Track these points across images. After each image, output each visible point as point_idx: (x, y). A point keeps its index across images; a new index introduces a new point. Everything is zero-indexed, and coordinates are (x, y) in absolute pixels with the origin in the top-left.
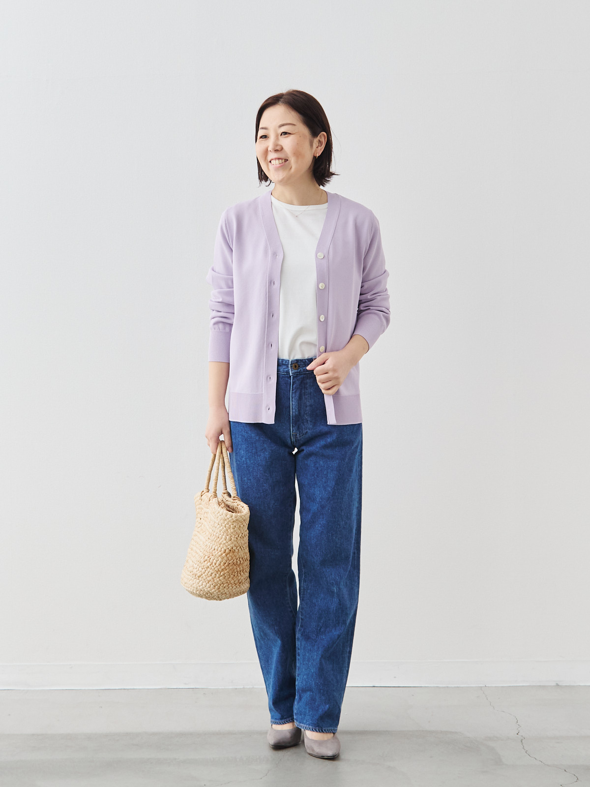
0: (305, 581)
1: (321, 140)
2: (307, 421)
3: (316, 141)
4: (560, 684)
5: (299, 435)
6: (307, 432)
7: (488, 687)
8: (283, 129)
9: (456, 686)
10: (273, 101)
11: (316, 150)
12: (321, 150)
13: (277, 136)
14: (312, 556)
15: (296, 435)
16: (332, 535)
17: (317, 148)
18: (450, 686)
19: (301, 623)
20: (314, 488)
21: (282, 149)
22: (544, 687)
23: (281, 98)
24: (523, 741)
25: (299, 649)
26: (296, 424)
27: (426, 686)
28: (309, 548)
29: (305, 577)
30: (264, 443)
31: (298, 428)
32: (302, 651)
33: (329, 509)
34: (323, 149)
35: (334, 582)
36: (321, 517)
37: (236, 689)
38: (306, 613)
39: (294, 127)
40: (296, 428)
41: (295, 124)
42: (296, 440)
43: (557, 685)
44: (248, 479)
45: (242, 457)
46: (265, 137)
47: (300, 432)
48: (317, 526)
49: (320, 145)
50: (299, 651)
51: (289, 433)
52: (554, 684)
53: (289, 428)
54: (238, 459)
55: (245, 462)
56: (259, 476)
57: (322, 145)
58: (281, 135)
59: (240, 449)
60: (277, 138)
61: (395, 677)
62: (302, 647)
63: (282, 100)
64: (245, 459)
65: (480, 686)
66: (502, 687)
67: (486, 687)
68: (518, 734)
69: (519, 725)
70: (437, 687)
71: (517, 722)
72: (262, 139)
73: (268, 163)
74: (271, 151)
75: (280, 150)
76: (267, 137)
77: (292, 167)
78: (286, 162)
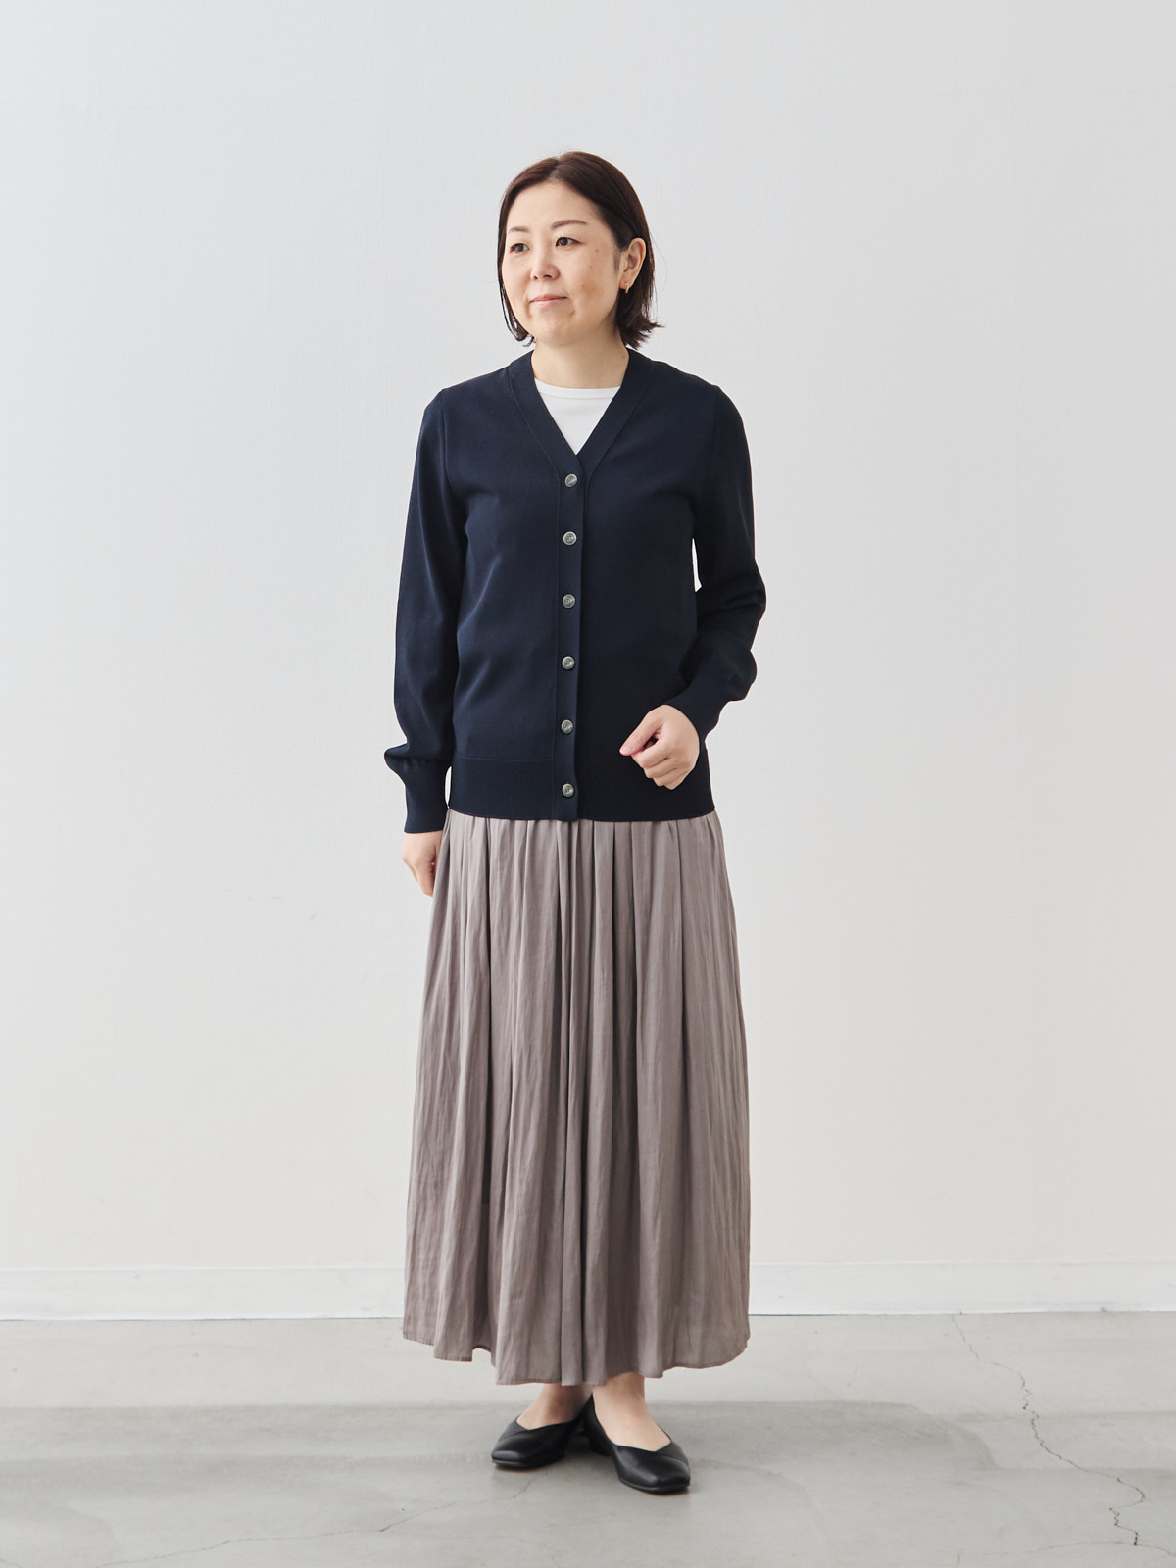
1: (633, 254)
3: (624, 257)
4: (1109, 1309)
7: (966, 1315)
8: (561, 233)
9: (902, 1313)
10: (536, 176)
11: (624, 277)
12: (633, 275)
13: (548, 245)
17: (625, 271)
18: (891, 1313)
21: (558, 275)
22: (1076, 1316)
23: (554, 169)
24: (1035, 1422)
27: (844, 1313)
34: (637, 273)
39: (583, 227)
41: (585, 221)
43: (1104, 1311)
46: (519, 247)
49: (631, 265)
52: (1096, 1309)
57: (634, 264)
58: (557, 245)
60: (548, 253)
61: (781, 1296)
63: (556, 172)
65: (951, 1312)
66: (994, 1315)
67: (961, 1314)
68: (1024, 1408)
69: (1027, 1391)
70: (866, 1315)
71: (1024, 1385)
72: (514, 254)
73: (528, 303)
74: (536, 278)
75: (553, 277)
76: (525, 248)
77: (573, 313)
78: (563, 301)
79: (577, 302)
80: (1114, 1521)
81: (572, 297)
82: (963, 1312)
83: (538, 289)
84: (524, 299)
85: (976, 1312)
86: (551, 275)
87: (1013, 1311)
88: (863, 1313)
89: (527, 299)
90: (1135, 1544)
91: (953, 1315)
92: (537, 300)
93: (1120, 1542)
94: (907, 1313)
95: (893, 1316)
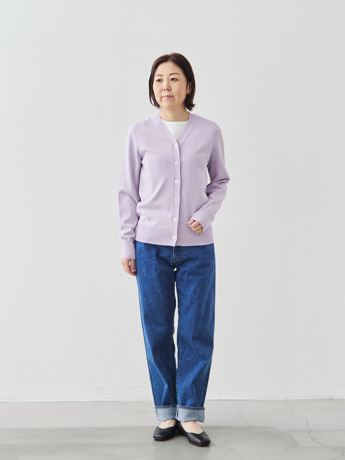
0: (182, 348)
2: (183, 250)
5: (178, 258)
6: (183, 257)
7: (289, 400)
8: (172, 77)
9: (270, 399)
13: (168, 80)
14: (186, 333)
15: (176, 259)
16: (198, 320)
19: (180, 373)
20: (188, 292)
21: (171, 89)
22: (322, 400)
24: (310, 432)
25: (178, 389)
26: (176, 252)
27: (252, 399)
28: (184, 328)
29: (182, 345)
30: (157, 265)
31: (178, 255)
32: (180, 390)
33: (196, 305)
35: (199, 348)
36: (192, 309)
37: (138, 401)
38: (183, 367)
40: (176, 254)
41: (179, 73)
42: (176, 262)
43: (331, 399)
44: (147, 287)
45: (144, 274)
46: (159, 80)
47: (178, 257)
48: (189, 315)
50: (178, 390)
51: (172, 258)
52: (328, 398)
53: (172, 255)
54: (142, 275)
55: (146, 277)
56: (154, 285)
58: (171, 80)
59: (143, 269)
60: (168, 83)
61: (233, 394)
62: (180, 388)
63: (170, 59)
64: (146, 275)
66: (298, 400)
67: (288, 399)
68: (307, 428)
69: (308, 423)
70: (259, 400)
71: (307, 421)
72: (158, 82)
73: (161, 97)
74: (165, 90)
75: (169, 90)
76: (161, 81)
77: (175, 100)
78: (172, 97)
79: (176, 98)
81: (175, 96)
82: (289, 399)
83: (165, 93)
84: (160, 96)
85: (292, 399)
86: (169, 89)
87: (304, 399)
88: (258, 399)
89: (161, 96)
91: (285, 400)
92: (165, 96)
94: (272, 399)
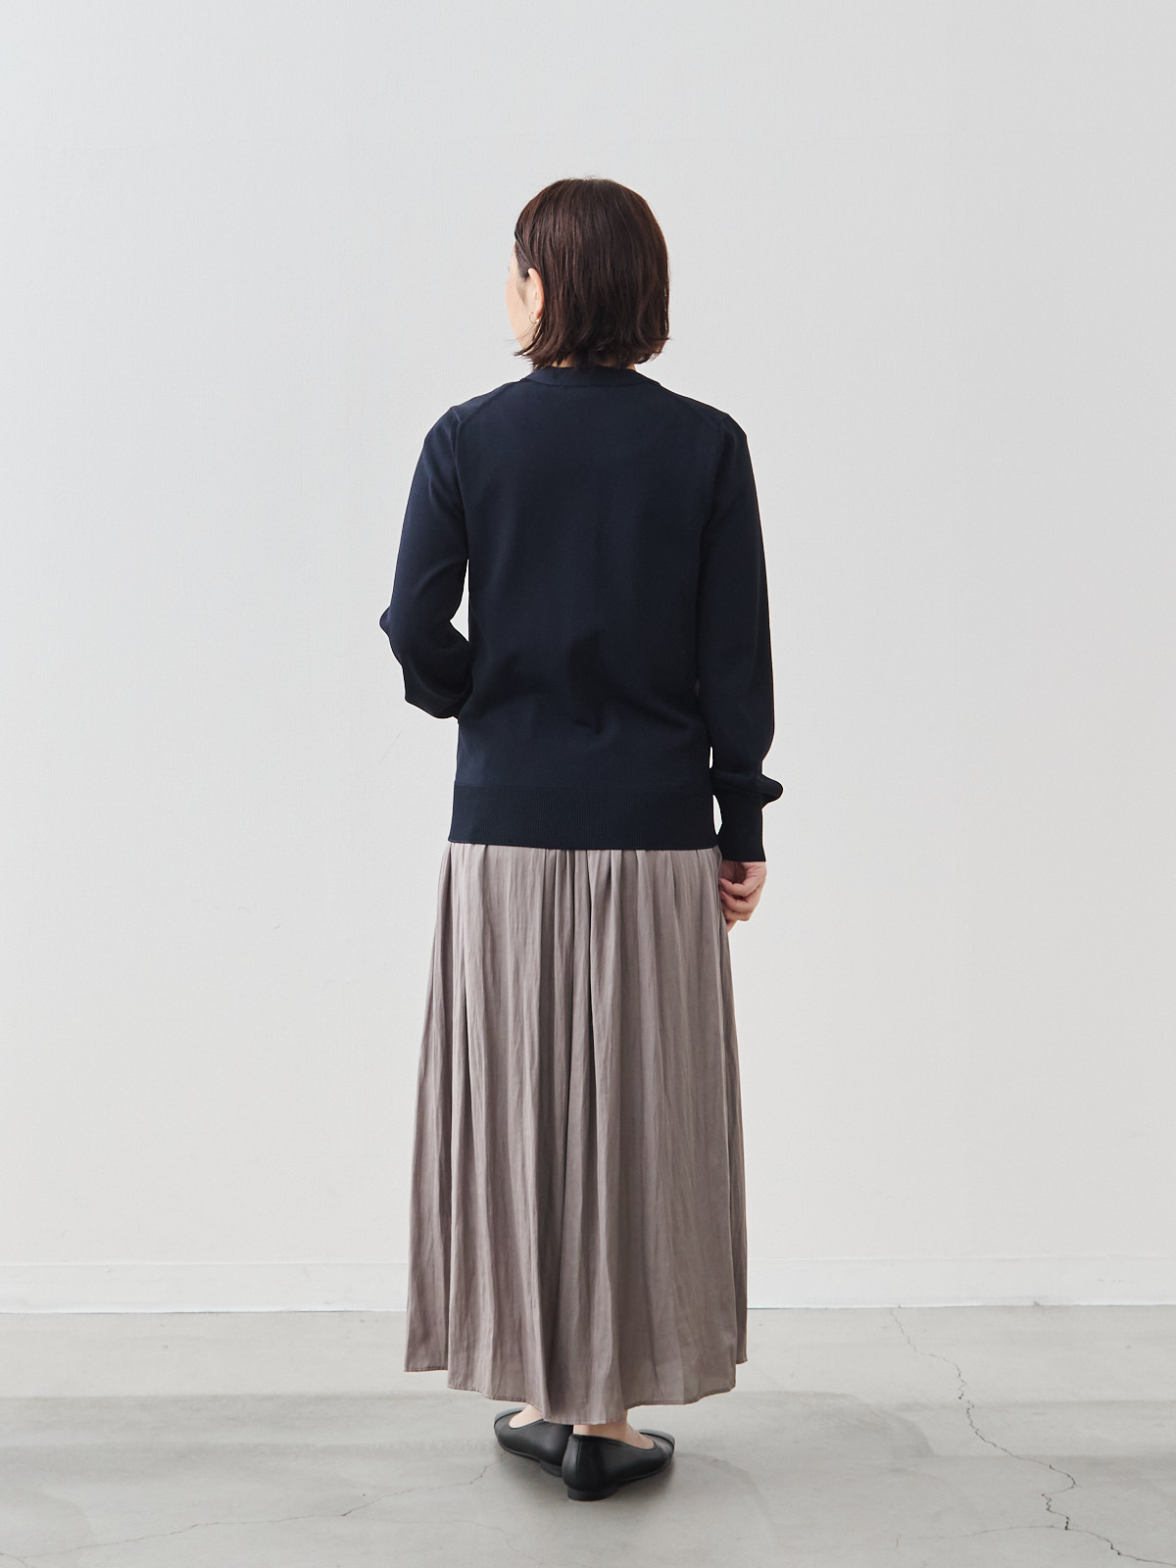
7: (905, 1308)
9: (843, 1307)
18: (832, 1307)
22: (1010, 1309)
24: (970, 1411)
27: (787, 1307)
43: (1037, 1305)
52: (1028, 1303)
65: (890, 1306)
66: (933, 1309)
67: (900, 1307)
68: (960, 1398)
69: (963, 1381)
70: (808, 1309)
71: (960, 1376)
80: (1047, 1507)
82: (902, 1306)
85: (914, 1306)
87: (950, 1305)
90: (1066, 1528)
91: (891, 1309)
93: (1052, 1526)
94: (848, 1307)
95: (834, 1309)
